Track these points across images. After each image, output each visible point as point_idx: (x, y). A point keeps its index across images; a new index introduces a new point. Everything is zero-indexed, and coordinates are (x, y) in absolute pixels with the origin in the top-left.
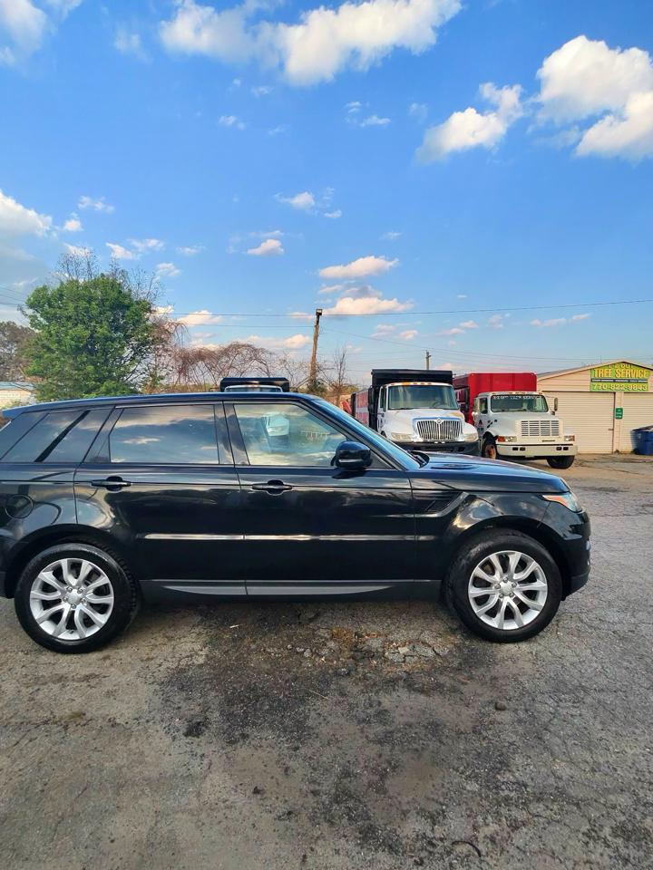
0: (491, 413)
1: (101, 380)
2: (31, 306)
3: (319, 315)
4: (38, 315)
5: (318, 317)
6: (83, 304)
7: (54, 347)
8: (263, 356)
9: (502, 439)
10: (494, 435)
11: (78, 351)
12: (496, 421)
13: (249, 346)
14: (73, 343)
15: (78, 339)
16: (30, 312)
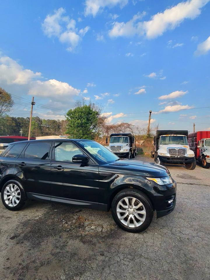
0: (205, 146)
1: (84, 135)
2: (68, 115)
3: (151, 112)
4: (69, 117)
5: (150, 113)
6: (80, 113)
7: (72, 126)
8: (131, 127)
9: (208, 157)
10: (205, 155)
11: (78, 126)
12: (207, 149)
13: (127, 124)
14: (77, 125)
15: (78, 123)
16: (67, 116)
